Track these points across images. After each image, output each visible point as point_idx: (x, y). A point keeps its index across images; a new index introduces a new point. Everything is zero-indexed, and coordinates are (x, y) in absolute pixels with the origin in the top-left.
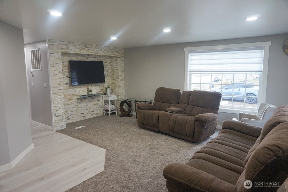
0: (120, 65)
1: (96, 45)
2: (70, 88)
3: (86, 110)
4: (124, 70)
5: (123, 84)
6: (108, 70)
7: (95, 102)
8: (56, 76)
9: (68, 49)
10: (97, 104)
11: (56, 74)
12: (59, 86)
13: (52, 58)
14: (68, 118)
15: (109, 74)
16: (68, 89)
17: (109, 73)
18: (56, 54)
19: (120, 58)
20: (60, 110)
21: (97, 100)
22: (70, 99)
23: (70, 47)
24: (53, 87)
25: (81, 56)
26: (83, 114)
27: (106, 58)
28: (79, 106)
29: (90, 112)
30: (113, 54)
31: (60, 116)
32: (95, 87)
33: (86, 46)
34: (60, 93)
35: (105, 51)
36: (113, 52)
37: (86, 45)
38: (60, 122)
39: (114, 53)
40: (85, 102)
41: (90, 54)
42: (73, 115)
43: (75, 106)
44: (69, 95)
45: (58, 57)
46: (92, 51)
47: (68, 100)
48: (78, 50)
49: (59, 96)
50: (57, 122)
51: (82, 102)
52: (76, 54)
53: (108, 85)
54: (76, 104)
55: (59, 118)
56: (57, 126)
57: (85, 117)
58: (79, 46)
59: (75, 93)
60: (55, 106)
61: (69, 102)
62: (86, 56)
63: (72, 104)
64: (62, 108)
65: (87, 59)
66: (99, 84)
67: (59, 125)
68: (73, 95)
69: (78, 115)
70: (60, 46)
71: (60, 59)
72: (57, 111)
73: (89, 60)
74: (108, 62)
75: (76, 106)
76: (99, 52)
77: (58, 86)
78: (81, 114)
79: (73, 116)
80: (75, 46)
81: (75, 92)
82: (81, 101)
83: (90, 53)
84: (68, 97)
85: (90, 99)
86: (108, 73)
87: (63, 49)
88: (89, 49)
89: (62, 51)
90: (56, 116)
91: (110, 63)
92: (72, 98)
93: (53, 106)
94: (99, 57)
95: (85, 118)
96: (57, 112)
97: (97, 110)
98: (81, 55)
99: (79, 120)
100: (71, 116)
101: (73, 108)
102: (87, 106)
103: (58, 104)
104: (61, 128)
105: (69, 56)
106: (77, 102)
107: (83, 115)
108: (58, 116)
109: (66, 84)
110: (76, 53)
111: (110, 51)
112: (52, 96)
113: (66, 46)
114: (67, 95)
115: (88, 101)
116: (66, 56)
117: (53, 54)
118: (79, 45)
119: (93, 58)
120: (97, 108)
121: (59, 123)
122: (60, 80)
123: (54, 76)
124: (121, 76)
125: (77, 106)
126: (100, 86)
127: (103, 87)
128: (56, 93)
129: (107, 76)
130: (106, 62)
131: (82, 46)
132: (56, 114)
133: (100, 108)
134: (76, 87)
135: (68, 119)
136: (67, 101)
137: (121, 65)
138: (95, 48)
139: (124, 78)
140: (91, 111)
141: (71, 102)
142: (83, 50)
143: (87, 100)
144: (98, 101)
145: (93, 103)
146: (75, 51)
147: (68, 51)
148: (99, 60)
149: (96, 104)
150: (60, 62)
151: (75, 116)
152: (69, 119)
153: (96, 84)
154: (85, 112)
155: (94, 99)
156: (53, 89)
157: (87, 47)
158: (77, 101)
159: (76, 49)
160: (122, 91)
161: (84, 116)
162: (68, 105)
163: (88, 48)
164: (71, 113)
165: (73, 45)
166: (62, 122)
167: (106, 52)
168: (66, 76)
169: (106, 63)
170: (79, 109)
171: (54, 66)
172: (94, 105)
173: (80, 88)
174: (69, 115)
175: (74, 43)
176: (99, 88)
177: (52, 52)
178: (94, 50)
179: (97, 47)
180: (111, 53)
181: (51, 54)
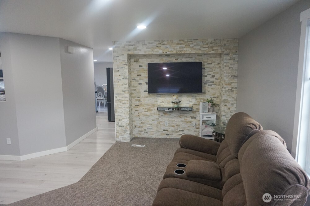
0: (228, 66)
1: (179, 40)
2: (150, 97)
3: (171, 127)
4: (236, 75)
5: (233, 98)
6: (213, 75)
7: (186, 118)
8: (120, 81)
9: (136, 50)
10: (191, 122)
11: (120, 79)
12: (124, 92)
13: (116, 62)
14: (145, 131)
15: (215, 81)
16: (147, 97)
17: (217, 79)
18: (121, 58)
19: (228, 54)
20: (123, 120)
21: (191, 116)
22: (149, 110)
23: (138, 47)
24: (117, 94)
25: (168, 57)
26: (167, 130)
27: (211, 57)
28: (161, 119)
29: (177, 131)
30: (213, 50)
31: (123, 126)
32: (188, 99)
33: (162, 43)
34: (124, 101)
35: (195, 47)
36: (212, 47)
37: (163, 41)
38: (123, 134)
39: (215, 48)
40: (170, 116)
41: (168, 53)
42: (152, 128)
43: (155, 119)
44: (148, 105)
45: (124, 60)
46: (172, 49)
47: (147, 110)
48: (150, 50)
49: (123, 104)
50: (119, 132)
51: (166, 116)
52: (160, 55)
53: (213, 97)
54: (157, 117)
55: (123, 128)
56: (120, 136)
57: (170, 135)
58: (151, 45)
59: (155, 103)
60: (119, 115)
61: (146, 113)
62: (174, 57)
63: (152, 116)
64: (126, 118)
65: (176, 60)
66: (195, 95)
67: (122, 136)
68: (153, 105)
69: (159, 130)
70: (126, 47)
71: (125, 63)
72: (120, 120)
73: (179, 61)
74: (214, 62)
75: (157, 119)
76: (185, 49)
77: (122, 93)
78: (164, 130)
79: (151, 130)
80: (146, 44)
81: (157, 101)
82: (164, 114)
83: (169, 51)
84: (146, 107)
85: (179, 114)
86: (214, 79)
87: (129, 50)
88: (168, 46)
89: (128, 53)
90: (119, 126)
91: (219, 64)
92: (152, 109)
93: (116, 114)
94: (198, 56)
95: (168, 136)
96: (119, 122)
97: (189, 130)
98: (168, 55)
99: (160, 137)
100: (149, 130)
101: (152, 120)
102: (174, 122)
103: (121, 113)
104: (124, 140)
105: (149, 58)
106: (159, 115)
107: (166, 132)
108: (121, 126)
109: (144, 91)
110: (147, 53)
111: (205, 46)
112: (115, 104)
113: (134, 47)
114: (145, 104)
115: (175, 116)
116: (146, 58)
117: (117, 57)
118: (151, 43)
119: (186, 58)
120: (189, 127)
121: (121, 134)
122: (124, 86)
123: (118, 82)
124: (229, 84)
125: (159, 119)
126: (197, 98)
127: (202, 99)
128: (119, 100)
129: (211, 84)
130: (210, 62)
131: (155, 44)
132: (119, 123)
133: (194, 128)
134: (157, 95)
135: (145, 133)
136: (145, 111)
137: (230, 66)
138: (178, 44)
139: (236, 88)
140: (178, 129)
141: (150, 113)
142: (157, 50)
143: (173, 115)
144: (191, 118)
145: (183, 119)
146: (145, 52)
147: (136, 52)
148: (198, 61)
149: (188, 121)
150: (125, 66)
151: (155, 130)
152: (147, 133)
153: (190, 94)
154: (170, 129)
155: (185, 115)
156: (116, 96)
157: (164, 44)
158: (158, 113)
159: (147, 48)
160: (229, 109)
161: (168, 133)
162: (145, 116)
163: (165, 46)
164: (149, 126)
165: (143, 44)
166: (126, 134)
167: (199, 47)
168: (145, 82)
169: (211, 64)
170: (161, 123)
171: (118, 71)
172: (185, 122)
173: (163, 97)
174: (146, 128)
175: (144, 41)
176: (195, 99)
177: (117, 56)
178: (176, 48)
179: (182, 42)
180: (208, 48)
181: (115, 57)
